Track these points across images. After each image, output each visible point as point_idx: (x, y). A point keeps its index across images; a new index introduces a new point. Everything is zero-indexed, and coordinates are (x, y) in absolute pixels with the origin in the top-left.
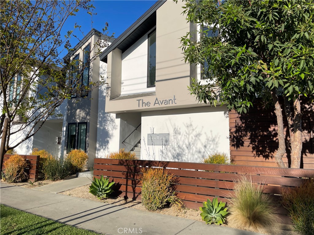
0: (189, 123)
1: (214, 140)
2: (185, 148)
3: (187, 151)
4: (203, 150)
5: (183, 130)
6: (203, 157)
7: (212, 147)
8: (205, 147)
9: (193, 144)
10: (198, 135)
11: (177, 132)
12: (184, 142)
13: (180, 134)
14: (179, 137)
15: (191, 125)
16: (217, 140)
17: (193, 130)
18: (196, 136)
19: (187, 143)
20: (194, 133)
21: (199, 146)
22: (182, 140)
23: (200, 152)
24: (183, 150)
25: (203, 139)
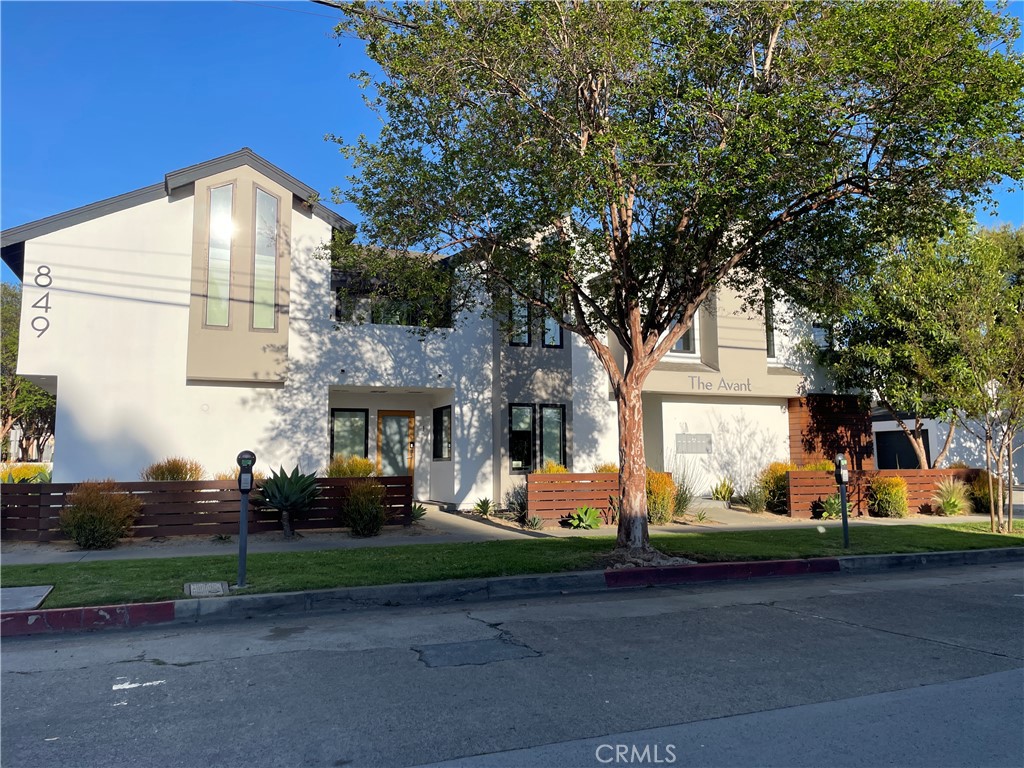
0: (740, 417)
1: (771, 442)
2: (737, 453)
3: (738, 458)
4: (759, 456)
5: (733, 426)
6: (759, 465)
7: (769, 450)
8: (762, 450)
9: (747, 446)
10: (752, 435)
11: (723, 429)
12: (734, 443)
13: (728, 431)
14: (728, 436)
15: (743, 419)
16: (774, 441)
17: (746, 426)
18: (750, 436)
19: (739, 446)
20: (748, 431)
21: (755, 449)
22: (733, 441)
23: (755, 458)
24: (734, 456)
25: (758, 438)
